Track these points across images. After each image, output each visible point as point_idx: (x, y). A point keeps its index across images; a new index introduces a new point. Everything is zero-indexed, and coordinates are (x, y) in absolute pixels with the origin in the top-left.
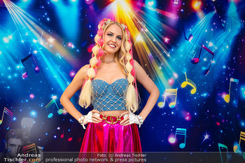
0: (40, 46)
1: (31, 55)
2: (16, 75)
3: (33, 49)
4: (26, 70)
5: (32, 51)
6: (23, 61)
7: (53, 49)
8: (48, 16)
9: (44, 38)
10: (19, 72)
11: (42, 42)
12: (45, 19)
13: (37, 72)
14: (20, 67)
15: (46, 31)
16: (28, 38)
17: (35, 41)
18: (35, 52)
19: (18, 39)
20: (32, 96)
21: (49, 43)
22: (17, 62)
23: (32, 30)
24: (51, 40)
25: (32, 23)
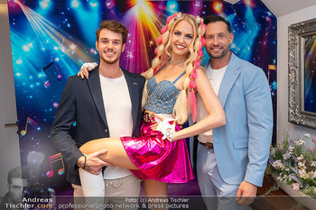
0: (62, 53)
1: (53, 63)
2: (38, 84)
3: (55, 57)
4: (48, 78)
5: (53, 59)
6: (44, 69)
7: (76, 56)
8: (68, 22)
9: (65, 45)
10: (41, 81)
11: (63, 50)
12: (65, 25)
13: (60, 80)
14: (41, 75)
15: (67, 37)
16: (48, 45)
17: (56, 48)
18: (57, 59)
19: (38, 47)
20: (56, 105)
21: (71, 50)
22: (39, 71)
23: (53, 37)
24: (73, 47)
25: (53, 30)
